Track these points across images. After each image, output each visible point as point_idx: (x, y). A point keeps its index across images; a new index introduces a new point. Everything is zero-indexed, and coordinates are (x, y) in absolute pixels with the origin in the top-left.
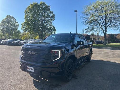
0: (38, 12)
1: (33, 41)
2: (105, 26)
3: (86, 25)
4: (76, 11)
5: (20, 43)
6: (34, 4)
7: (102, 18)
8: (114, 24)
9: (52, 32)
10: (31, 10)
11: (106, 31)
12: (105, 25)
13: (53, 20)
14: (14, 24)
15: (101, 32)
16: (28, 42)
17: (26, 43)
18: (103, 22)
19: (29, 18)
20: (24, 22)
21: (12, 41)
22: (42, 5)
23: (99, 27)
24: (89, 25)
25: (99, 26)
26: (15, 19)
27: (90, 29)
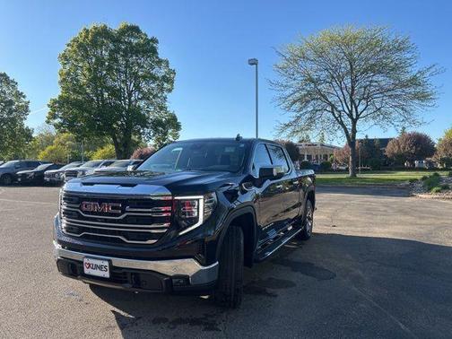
0: (113, 59)
1: (104, 168)
2: (350, 115)
3: (288, 108)
4: (254, 62)
5: (49, 176)
6: (95, 28)
7: (341, 89)
8: (379, 109)
9: (165, 134)
10: (86, 51)
11: (354, 131)
12: (351, 112)
13: (170, 91)
14: (11, 103)
15: (340, 133)
16: (84, 172)
17: (76, 176)
18: (345, 100)
19: (78, 81)
20: (60, 97)
21: (17, 167)
22: (128, 36)
23: (332, 117)
24: (301, 109)
25: (330, 115)
26: (13, 81)
27: (302, 123)
